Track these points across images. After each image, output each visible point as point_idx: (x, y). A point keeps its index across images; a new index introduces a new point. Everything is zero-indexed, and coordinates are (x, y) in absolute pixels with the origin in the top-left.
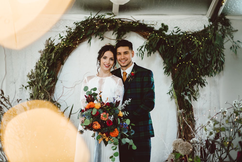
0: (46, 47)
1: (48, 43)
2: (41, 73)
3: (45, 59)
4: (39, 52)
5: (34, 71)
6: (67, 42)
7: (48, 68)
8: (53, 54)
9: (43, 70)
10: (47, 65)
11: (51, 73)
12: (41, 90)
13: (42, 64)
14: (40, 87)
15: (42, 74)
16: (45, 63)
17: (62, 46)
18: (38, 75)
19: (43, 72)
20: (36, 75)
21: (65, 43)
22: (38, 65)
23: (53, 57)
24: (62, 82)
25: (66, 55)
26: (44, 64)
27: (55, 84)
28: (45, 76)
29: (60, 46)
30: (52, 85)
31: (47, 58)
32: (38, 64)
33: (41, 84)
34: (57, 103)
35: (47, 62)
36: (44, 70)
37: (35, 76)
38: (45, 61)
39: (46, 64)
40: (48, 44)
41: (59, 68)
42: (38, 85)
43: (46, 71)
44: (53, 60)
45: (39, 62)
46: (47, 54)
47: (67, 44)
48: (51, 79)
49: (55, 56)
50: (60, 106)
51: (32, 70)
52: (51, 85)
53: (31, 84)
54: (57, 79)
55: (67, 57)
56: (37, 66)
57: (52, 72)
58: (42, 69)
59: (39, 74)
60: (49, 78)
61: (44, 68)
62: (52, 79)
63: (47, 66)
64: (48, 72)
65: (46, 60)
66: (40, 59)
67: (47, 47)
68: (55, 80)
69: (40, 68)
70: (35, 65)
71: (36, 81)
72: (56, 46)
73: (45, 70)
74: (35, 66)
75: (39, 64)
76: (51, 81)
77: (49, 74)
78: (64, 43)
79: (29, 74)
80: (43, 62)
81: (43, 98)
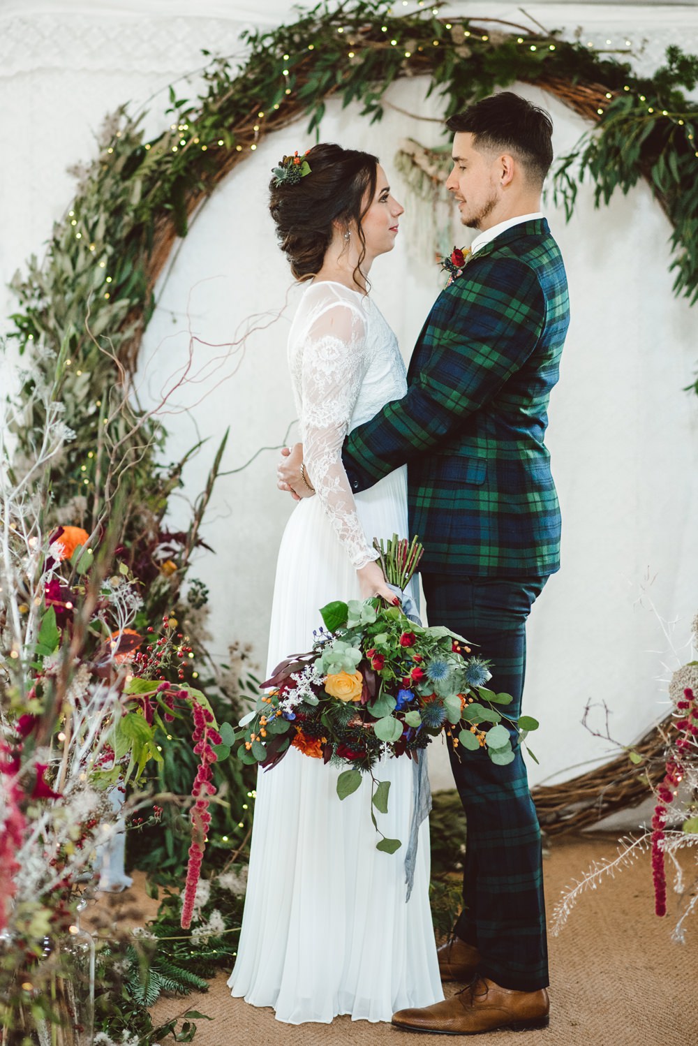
0: (101, 149)
1: (113, 127)
2: (78, 276)
3: (97, 206)
4: (69, 171)
5: (43, 263)
6: (204, 127)
7: (110, 250)
8: (134, 182)
9: (86, 259)
10: (104, 238)
11: (124, 276)
12: (77, 357)
13: (84, 230)
14: (72, 341)
15: (83, 280)
16: (96, 224)
17: (180, 147)
18: (60, 284)
19: (85, 271)
20: (51, 283)
21: (197, 130)
22: (62, 236)
23: (135, 199)
24: (177, 318)
25: (200, 191)
26: (92, 232)
27: (143, 330)
28: (97, 291)
29: (170, 143)
30: (129, 333)
31: (106, 202)
32: (61, 231)
33: (75, 325)
34: (150, 420)
35: (106, 222)
36: (90, 260)
37: (47, 287)
38: (95, 219)
39: (100, 232)
40: (113, 133)
41: (165, 252)
42: (60, 332)
43: (103, 264)
44: (135, 211)
45: (69, 220)
46: (109, 182)
47: (203, 137)
48: (124, 302)
49: (144, 194)
50: (165, 433)
51: (34, 258)
52: (123, 332)
53: (29, 326)
54: (153, 306)
55: (202, 201)
56: (58, 238)
57: (128, 268)
58: (82, 255)
59: (65, 276)
60: (112, 300)
61: (92, 248)
62: (131, 302)
63: (108, 239)
64: (111, 270)
65: (104, 211)
66: (72, 207)
67: (108, 147)
68: (142, 309)
69: (73, 250)
70: (50, 236)
71: (51, 313)
72: (152, 144)
73: (95, 262)
74: (47, 241)
75: (68, 233)
76: (122, 314)
77: (115, 281)
78: (193, 131)
79: (17, 275)
80: (86, 222)
81: (82, 392)
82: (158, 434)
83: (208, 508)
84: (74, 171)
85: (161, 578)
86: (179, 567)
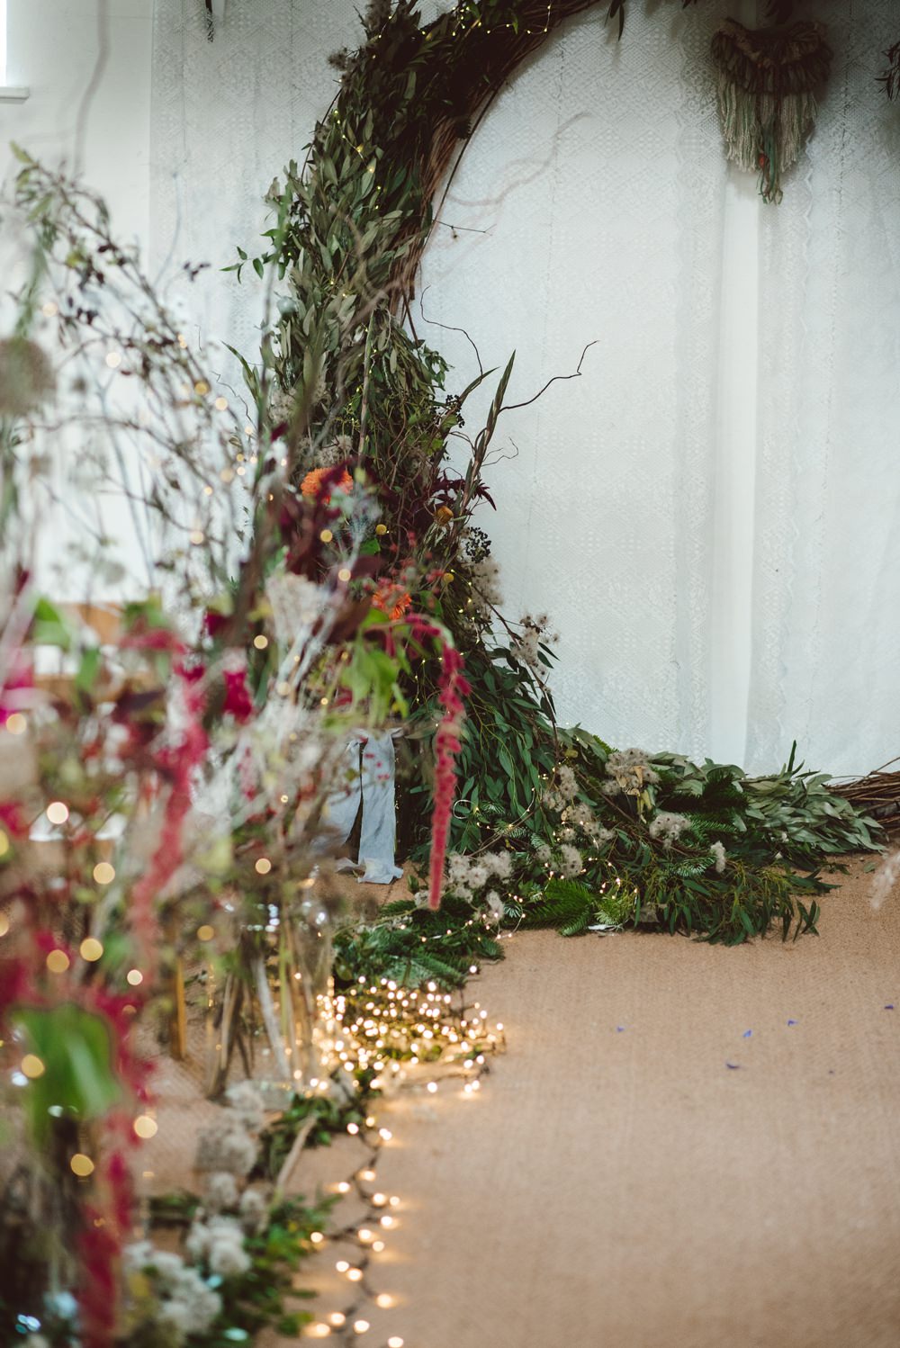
0: (370, 35)
1: (382, 9)
2: (343, 183)
3: (365, 101)
4: (331, 61)
5: (305, 173)
6: (488, 8)
7: (379, 152)
8: (408, 73)
9: (351, 163)
10: (373, 137)
11: (397, 184)
12: (341, 277)
13: (350, 133)
14: (336, 258)
15: (349, 188)
16: (363, 122)
17: (460, 31)
18: (324, 191)
19: (351, 178)
20: (312, 194)
21: (480, 13)
22: (324, 138)
23: (409, 95)
24: (458, 232)
25: (485, 84)
26: (359, 132)
27: (418, 248)
28: (366, 201)
29: (450, 29)
30: (404, 251)
31: (376, 95)
32: (324, 133)
33: (339, 240)
34: (426, 351)
35: (374, 120)
36: (357, 164)
37: (308, 198)
38: (363, 116)
39: (368, 133)
40: (383, 16)
41: (444, 159)
42: (323, 249)
43: (371, 169)
44: (408, 107)
45: (332, 120)
46: (378, 73)
47: (487, 20)
48: (396, 214)
49: (420, 87)
50: (444, 366)
51: (293, 165)
52: (396, 249)
53: (289, 245)
54: (430, 222)
55: (488, 99)
56: (321, 140)
57: (401, 174)
58: (348, 159)
59: (328, 183)
60: (384, 210)
61: (359, 150)
62: (403, 214)
63: (377, 139)
64: (379, 178)
65: (372, 107)
66: (335, 106)
67: (377, 34)
68: (418, 222)
69: (338, 152)
70: (311, 139)
71: (313, 229)
72: (428, 28)
73: (363, 167)
74: (309, 145)
75: (332, 133)
76: (395, 227)
77: (385, 190)
78: (476, 13)
79: (274, 187)
80: (352, 121)
81: (346, 318)
82: (436, 368)
83: (489, 448)
84: (337, 61)
85: (435, 526)
86: (456, 515)
